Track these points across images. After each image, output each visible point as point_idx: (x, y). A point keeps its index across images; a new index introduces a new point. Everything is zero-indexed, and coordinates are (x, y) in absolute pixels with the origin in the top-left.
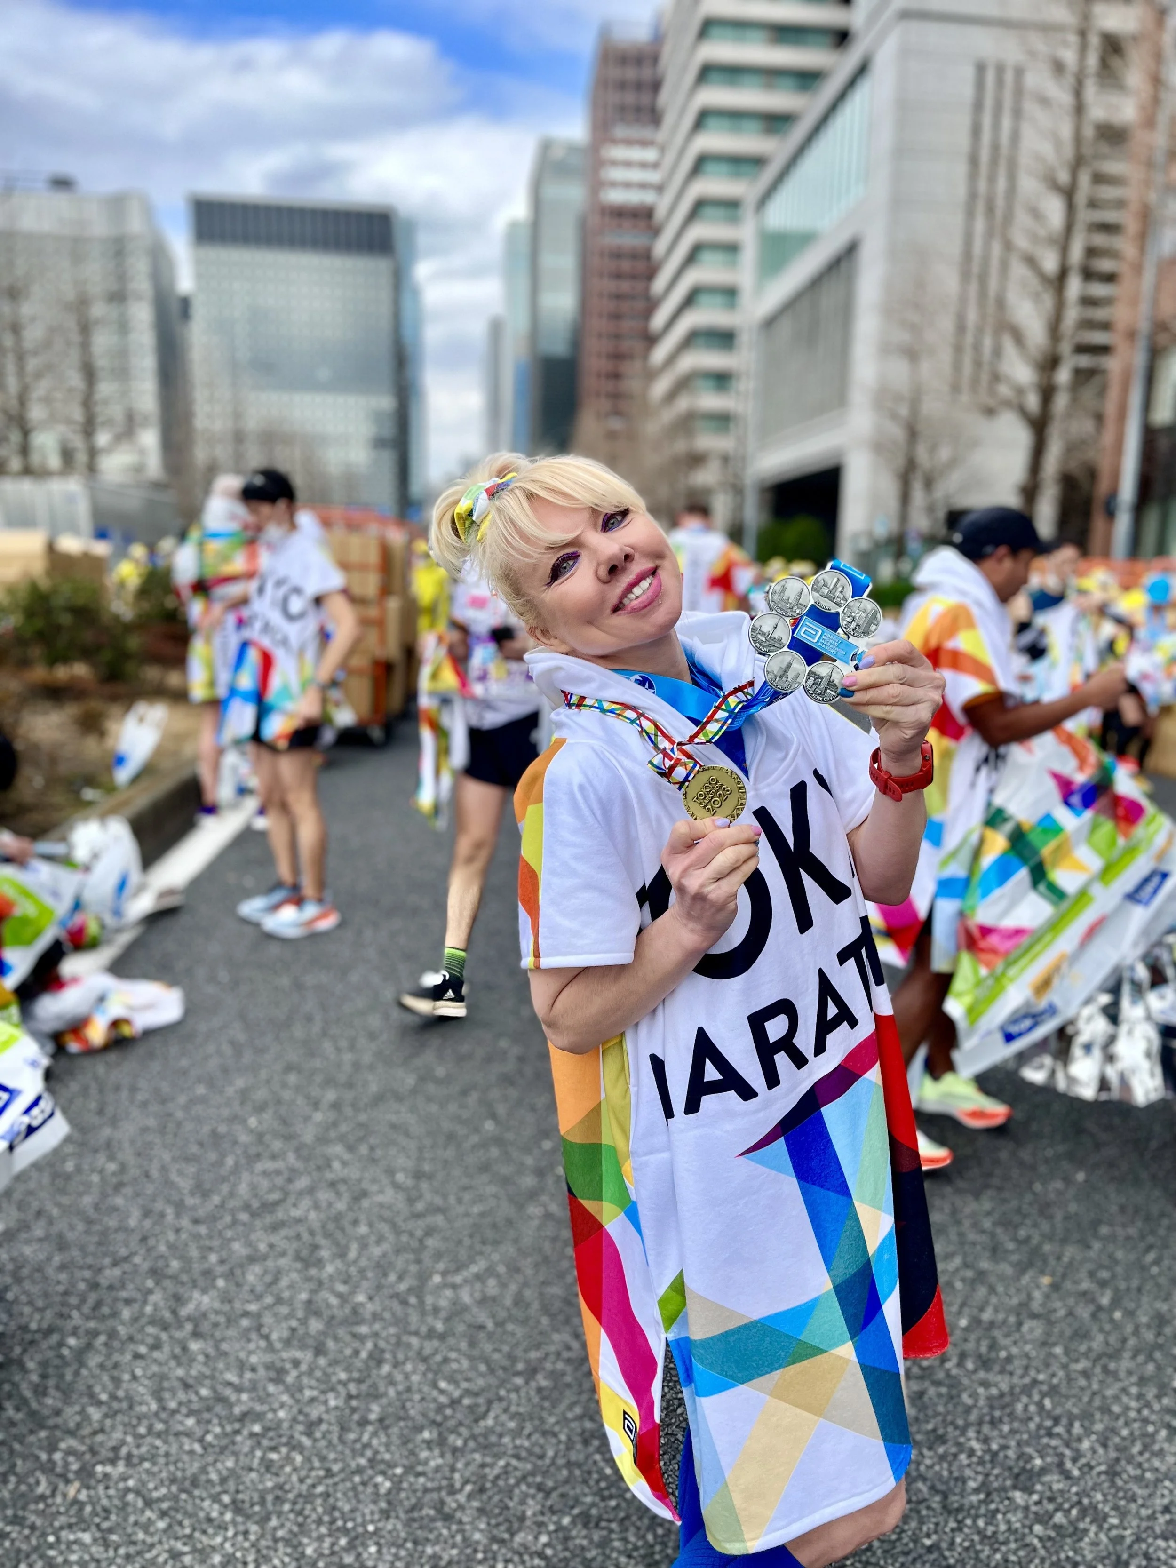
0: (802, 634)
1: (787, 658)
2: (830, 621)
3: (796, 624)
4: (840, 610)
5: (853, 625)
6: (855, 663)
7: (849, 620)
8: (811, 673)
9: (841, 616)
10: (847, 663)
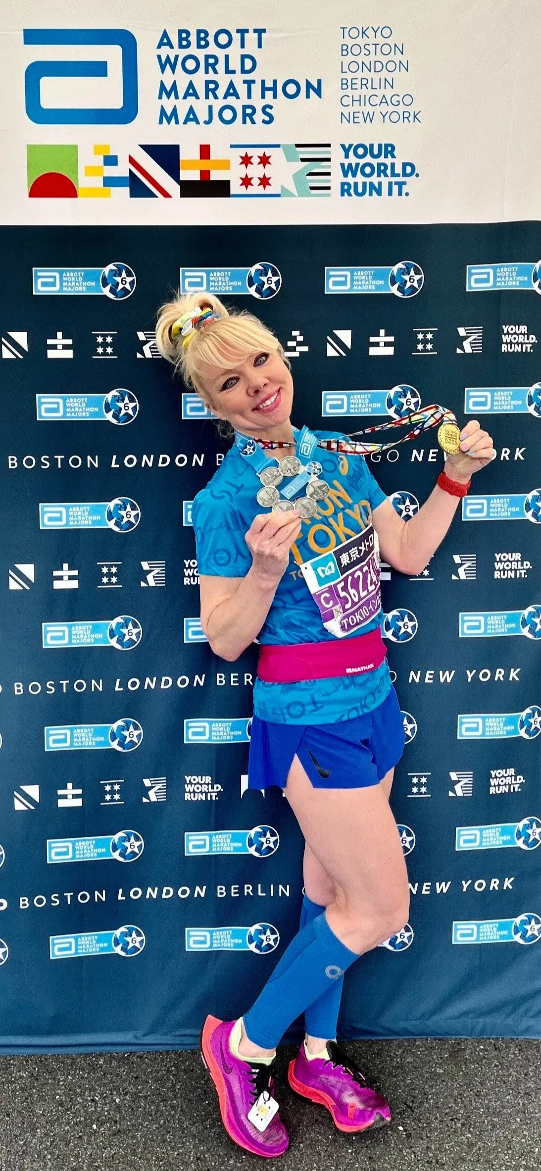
0: (289, 495)
1: (299, 505)
2: (286, 481)
3: (282, 497)
4: (283, 475)
5: (292, 470)
6: (312, 474)
7: (289, 471)
8: (311, 495)
9: (286, 475)
10: (311, 477)
